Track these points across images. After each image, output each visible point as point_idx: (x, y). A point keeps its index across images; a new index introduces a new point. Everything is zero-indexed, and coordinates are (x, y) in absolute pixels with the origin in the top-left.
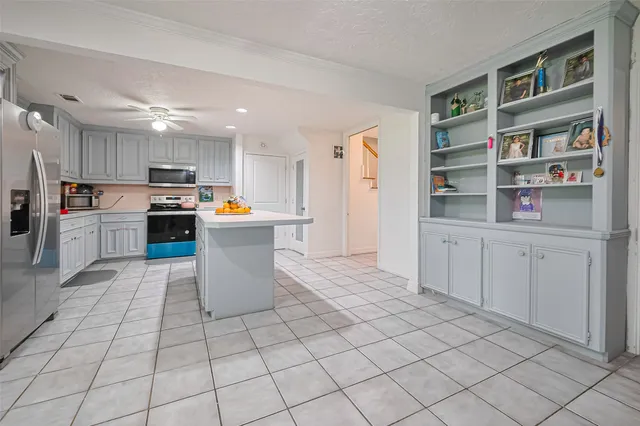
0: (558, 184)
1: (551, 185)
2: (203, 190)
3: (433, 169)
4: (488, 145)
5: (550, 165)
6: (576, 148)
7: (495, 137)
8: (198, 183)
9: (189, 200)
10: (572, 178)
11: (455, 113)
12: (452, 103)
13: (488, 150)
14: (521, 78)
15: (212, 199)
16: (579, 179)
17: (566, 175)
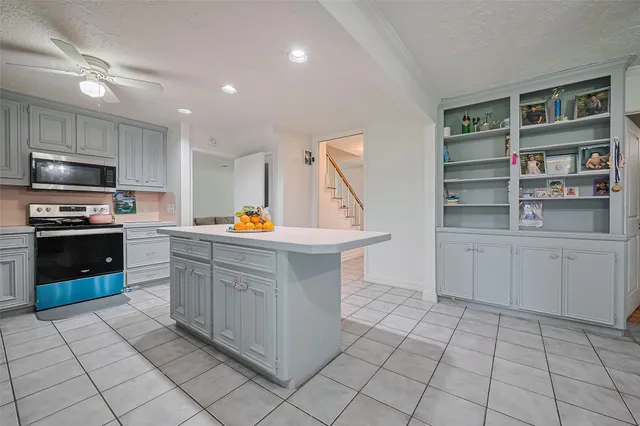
0: (560, 197)
1: (553, 198)
2: (120, 197)
3: (447, 181)
4: (511, 161)
5: (550, 181)
6: (590, 169)
7: (518, 155)
8: (118, 187)
9: (102, 212)
10: (571, 192)
11: (466, 130)
12: (464, 119)
13: (512, 166)
14: (535, 106)
15: (133, 210)
16: (577, 193)
17: (566, 190)
